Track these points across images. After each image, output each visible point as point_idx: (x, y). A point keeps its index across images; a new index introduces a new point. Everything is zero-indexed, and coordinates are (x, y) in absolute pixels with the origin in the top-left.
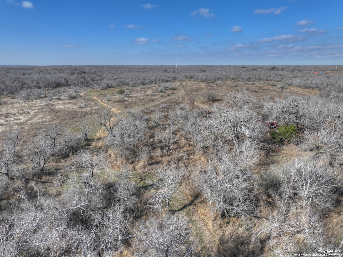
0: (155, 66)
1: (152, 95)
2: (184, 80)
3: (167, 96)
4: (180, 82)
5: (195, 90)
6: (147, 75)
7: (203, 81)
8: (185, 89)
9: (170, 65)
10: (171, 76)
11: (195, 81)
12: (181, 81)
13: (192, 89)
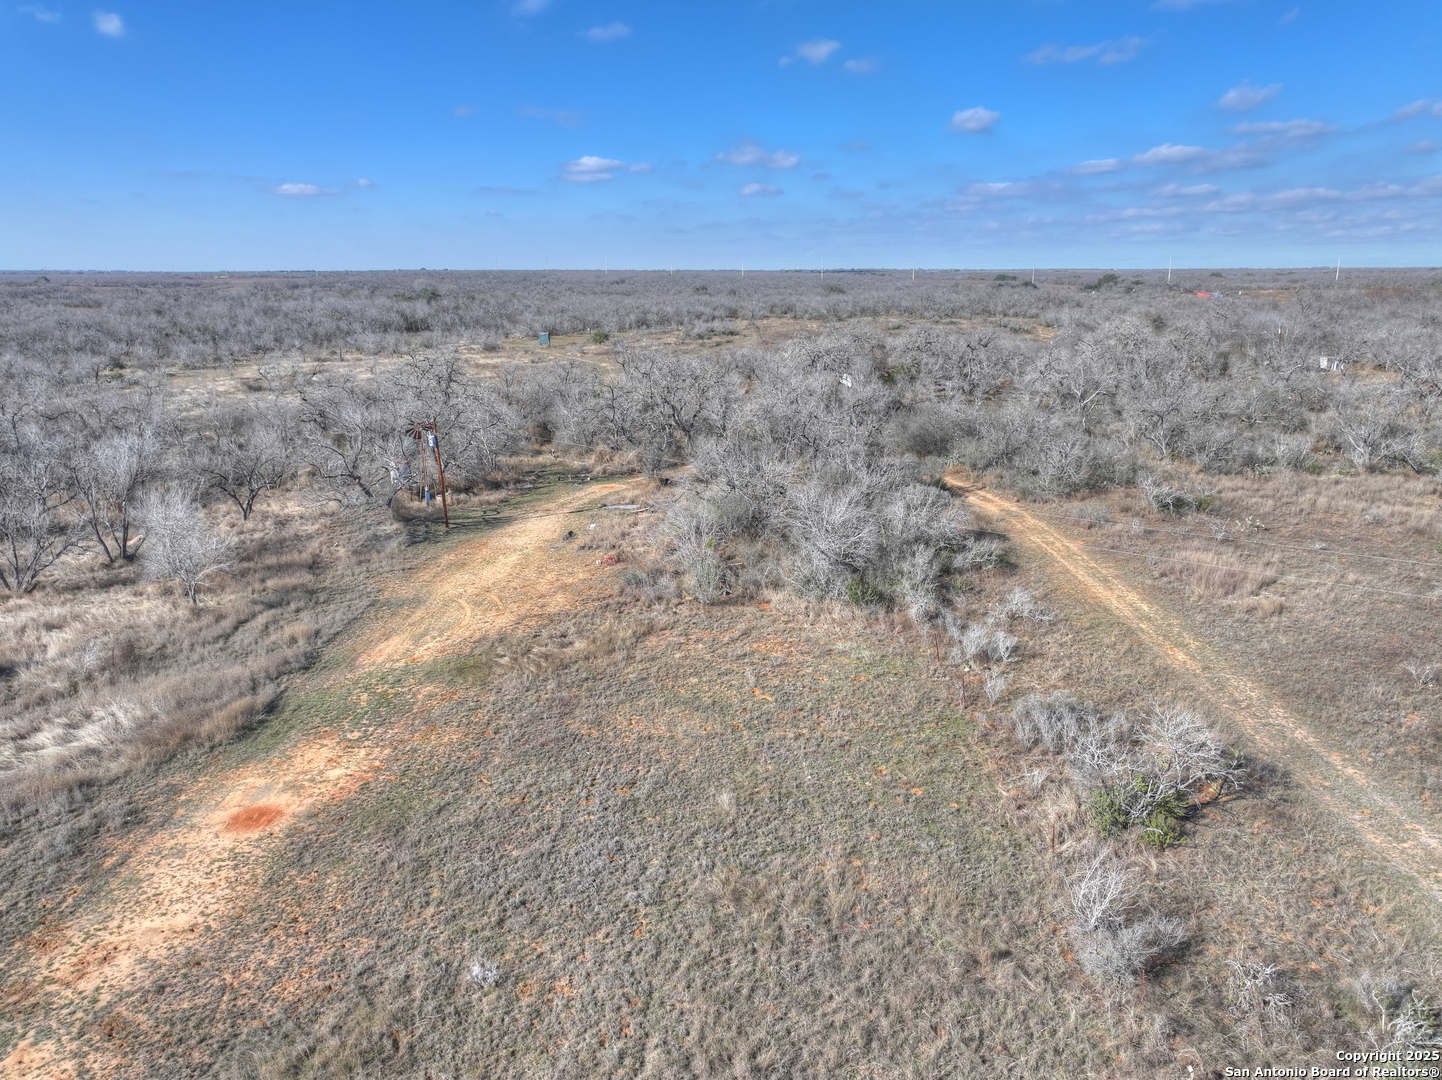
2: (764, 316)
4: (749, 321)
9: (716, 268)
10: (722, 305)
12: (753, 318)
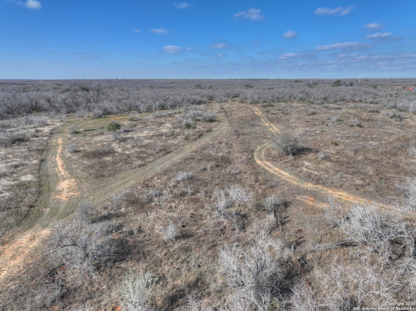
0: (187, 79)
1: (169, 136)
2: (226, 100)
3: (197, 137)
4: (219, 104)
5: (248, 122)
6: (171, 92)
7: (255, 103)
8: (230, 118)
10: (206, 94)
11: (242, 102)
12: (221, 102)
13: (241, 119)
